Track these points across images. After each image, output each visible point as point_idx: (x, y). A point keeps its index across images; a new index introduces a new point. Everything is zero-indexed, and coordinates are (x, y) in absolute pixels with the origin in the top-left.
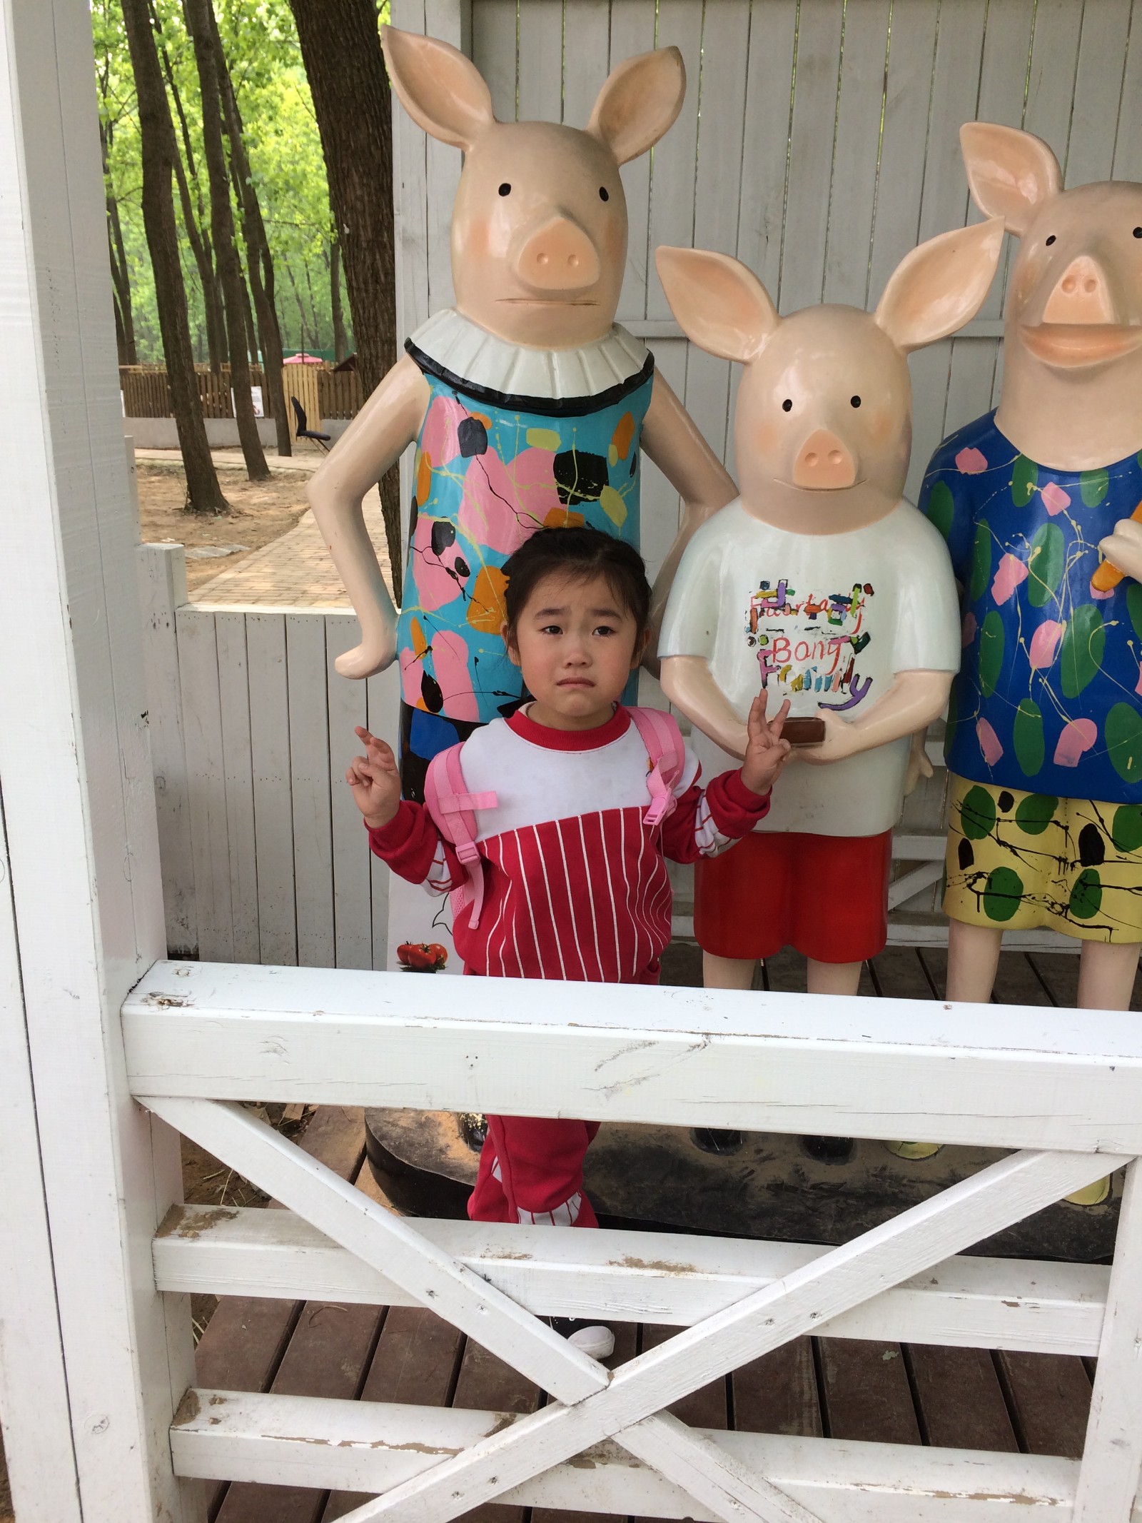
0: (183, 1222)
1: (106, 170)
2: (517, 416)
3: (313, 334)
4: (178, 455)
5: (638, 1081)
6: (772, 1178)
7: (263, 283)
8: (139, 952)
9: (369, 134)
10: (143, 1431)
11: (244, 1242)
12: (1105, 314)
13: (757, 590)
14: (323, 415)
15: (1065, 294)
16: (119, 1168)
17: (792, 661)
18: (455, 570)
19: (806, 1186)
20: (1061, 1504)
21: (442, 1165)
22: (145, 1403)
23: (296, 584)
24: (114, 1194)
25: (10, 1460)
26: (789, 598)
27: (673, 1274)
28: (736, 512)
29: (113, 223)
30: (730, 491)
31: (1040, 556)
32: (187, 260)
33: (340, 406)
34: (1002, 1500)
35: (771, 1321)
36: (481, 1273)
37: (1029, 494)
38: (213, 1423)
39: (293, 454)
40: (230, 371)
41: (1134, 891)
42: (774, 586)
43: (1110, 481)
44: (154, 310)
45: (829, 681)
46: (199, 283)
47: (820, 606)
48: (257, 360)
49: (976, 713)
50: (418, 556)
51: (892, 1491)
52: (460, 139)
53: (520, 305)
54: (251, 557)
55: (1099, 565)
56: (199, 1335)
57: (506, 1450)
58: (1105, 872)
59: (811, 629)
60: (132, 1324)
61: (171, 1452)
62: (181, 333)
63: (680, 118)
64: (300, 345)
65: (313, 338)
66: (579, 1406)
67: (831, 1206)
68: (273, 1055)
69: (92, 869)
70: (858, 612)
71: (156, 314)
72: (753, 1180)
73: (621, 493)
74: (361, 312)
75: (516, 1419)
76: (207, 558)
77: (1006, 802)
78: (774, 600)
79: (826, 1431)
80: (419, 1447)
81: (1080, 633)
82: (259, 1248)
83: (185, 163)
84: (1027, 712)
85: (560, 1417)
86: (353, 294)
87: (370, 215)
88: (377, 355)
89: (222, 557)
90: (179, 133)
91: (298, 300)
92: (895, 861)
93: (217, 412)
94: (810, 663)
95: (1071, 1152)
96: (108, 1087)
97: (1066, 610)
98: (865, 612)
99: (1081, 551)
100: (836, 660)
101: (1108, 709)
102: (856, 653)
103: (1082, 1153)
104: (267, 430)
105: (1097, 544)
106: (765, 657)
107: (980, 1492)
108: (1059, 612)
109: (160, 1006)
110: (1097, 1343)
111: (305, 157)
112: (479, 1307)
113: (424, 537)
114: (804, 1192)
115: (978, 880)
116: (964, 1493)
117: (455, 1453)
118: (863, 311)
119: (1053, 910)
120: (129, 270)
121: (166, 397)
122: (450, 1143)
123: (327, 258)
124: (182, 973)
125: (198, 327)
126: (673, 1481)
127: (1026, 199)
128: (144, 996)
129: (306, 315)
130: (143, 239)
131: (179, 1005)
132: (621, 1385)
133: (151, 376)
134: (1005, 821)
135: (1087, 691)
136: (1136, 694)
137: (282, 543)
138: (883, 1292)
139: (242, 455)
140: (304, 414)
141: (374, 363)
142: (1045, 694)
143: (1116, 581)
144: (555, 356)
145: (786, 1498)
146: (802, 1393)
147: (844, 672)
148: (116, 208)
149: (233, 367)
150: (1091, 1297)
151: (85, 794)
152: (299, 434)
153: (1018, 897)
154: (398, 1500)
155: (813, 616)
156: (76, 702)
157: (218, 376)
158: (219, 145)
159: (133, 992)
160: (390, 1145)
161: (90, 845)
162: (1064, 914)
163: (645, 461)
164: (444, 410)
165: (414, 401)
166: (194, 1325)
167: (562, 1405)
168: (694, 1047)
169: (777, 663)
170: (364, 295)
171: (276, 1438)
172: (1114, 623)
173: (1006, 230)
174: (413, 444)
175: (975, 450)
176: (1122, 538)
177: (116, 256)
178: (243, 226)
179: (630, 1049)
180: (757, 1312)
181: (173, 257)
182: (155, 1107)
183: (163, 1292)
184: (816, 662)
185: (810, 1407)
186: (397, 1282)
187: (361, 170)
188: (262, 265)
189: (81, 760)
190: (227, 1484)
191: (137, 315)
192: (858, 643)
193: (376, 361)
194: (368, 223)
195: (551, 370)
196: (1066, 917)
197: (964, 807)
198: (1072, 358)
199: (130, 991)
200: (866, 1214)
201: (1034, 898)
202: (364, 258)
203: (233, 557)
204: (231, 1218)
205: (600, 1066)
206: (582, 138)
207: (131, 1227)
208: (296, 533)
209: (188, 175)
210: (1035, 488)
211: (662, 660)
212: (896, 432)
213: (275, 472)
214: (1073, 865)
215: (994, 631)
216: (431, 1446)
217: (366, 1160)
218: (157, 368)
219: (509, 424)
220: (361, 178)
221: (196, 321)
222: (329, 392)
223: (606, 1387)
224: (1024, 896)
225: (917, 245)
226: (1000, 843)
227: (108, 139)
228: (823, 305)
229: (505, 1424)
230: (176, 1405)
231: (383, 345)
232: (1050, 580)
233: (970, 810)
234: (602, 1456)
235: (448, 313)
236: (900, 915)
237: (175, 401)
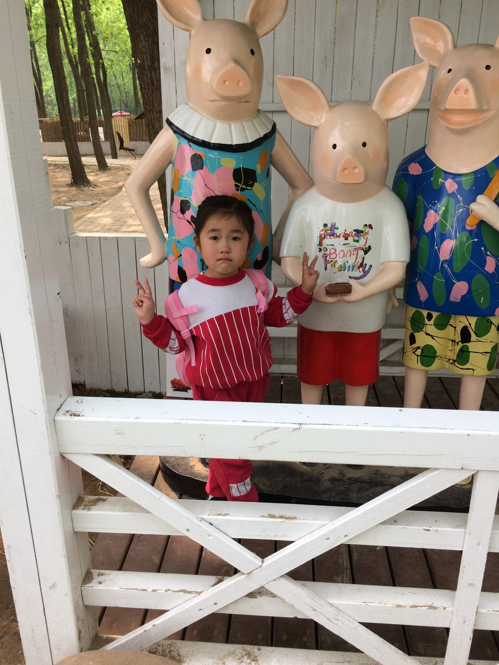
0: (84, 503)
1: (30, 29)
2: (216, 152)
3: (125, 102)
4: (67, 159)
5: (272, 444)
6: (331, 476)
7: (102, 78)
8: (61, 393)
9: (148, 17)
10: (70, 588)
11: (110, 511)
12: (473, 104)
13: (322, 227)
14: (131, 140)
15: (455, 96)
16: (56, 483)
17: (338, 259)
18: (191, 221)
19: (345, 479)
20: (447, 609)
21: (192, 473)
22: (71, 577)
23: (122, 218)
24: (55, 493)
25: (15, 601)
26: (336, 231)
27: (288, 520)
28: (313, 193)
29: (34, 53)
30: (311, 183)
31: (444, 211)
32: (67, 68)
33: (139, 135)
34: (424, 608)
35: (328, 538)
36: (209, 521)
37: (440, 184)
38: (99, 584)
39: (118, 158)
40: (88, 120)
41: (484, 354)
42: (329, 226)
43: (475, 178)
44: (53, 92)
45: (354, 267)
46: (73, 79)
47: (349, 234)
48: (100, 114)
49: (417, 279)
50: (174, 215)
51: (379, 605)
52: (188, 27)
53: (216, 103)
54: (101, 206)
55: (470, 215)
56: (92, 545)
57: (220, 592)
58: (471, 346)
59: (346, 244)
60: (64, 546)
61: (82, 596)
62: (66, 104)
63: (286, 15)
64: (119, 107)
65: (126, 103)
66: (250, 574)
67: (355, 487)
68: (119, 436)
69: (39, 360)
70: (366, 237)
71: (54, 94)
72: (323, 477)
73: (262, 186)
74: (146, 99)
75: (224, 579)
76: (82, 207)
77: (430, 317)
78: (330, 232)
79: (354, 581)
80: (184, 591)
81: (461, 244)
82: (116, 513)
83: (65, 24)
84: (439, 279)
85: (242, 578)
86: (142, 90)
87: (149, 55)
88: (154, 118)
89: (88, 206)
90: (61, 10)
91: (118, 86)
92: (384, 339)
93: (84, 139)
94: (345, 259)
95: (451, 469)
96: (50, 450)
97: (456, 234)
98: (369, 237)
99: (462, 209)
100: (357, 258)
101: (473, 277)
102: (365, 254)
103: (455, 469)
104: (106, 147)
105: (469, 206)
106: (326, 257)
107: (415, 605)
108: (452, 235)
109: (71, 416)
110: (462, 545)
111: (119, 20)
112: (208, 535)
113: (177, 206)
114: (344, 481)
115: (418, 350)
116: (408, 605)
117: (199, 593)
118: (368, 102)
119: (449, 362)
120: (41, 74)
121: (60, 133)
122: (195, 464)
123: (131, 67)
124: (80, 402)
125: (73, 99)
126: (289, 603)
127: (439, 52)
128: (64, 412)
129: (122, 93)
130: (47, 60)
131: (79, 416)
132: (267, 565)
133: (53, 123)
134: (429, 325)
135: (464, 269)
136: (485, 270)
137: (115, 200)
138: (374, 526)
139: (95, 159)
140: (123, 139)
141: (153, 122)
142: (446, 271)
143: (476, 222)
144: (232, 125)
145: (335, 608)
146: (343, 564)
147: (360, 263)
148: (34, 46)
149: (90, 118)
150: (460, 526)
151: (35, 330)
152: (121, 148)
153: (435, 357)
154: (177, 612)
155: (346, 239)
156: (29, 291)
157: (83, 122)
158: (80, 17)
159: (59, 410)
160: (170, 466)
161: (38, 351)
162: (454, 364)
163: (273, 171)
164: (184, 150)
165: (171, 146)
166: (89, 541)
167: (243, 574)
168: (295, 429)
169: (331, 260)
170: (148, 91)
171: (125, 589)
172: (476, 240)
173: (430, 65)
174: (171, 165)
175: (417, 164)
176: (480, 204)
177: (35, 67)
178: (92, 53)
179: (268, 431)
180: (323, 535)
181: (61, 69)
182: (70, 457)
183: (76, 532)
184: (348, 258)
185: (347, 569)
186: (174, 526)
187: (144, 34)
188: (101, 70)
189: (33, 315)
190: (105, 608)
191: (46, 95)
192: (366, 250)
193: (154, 121)
194: (148, 58)
195: (231, 132)
196: (455, 365)
197: (412, 319)
198: (459, 124)
199: (58, 410)
200: (370, 490)
201: (441, 357)
202: (147, 74)
203: (93, 206)
204: (104, 501)
205: (256, 438)
206: (242, 27)
207: (62, 506)
208: (121, 195)
209: (66, 29)
210: (443, 181)
211: (282, 258)
212: (382, 157)
213: (110, 166)
214: (458, 343)
215: (424, 243)
216: (189, 591)
217: (160, 471)
218: (55, 119)
219: (213, 156)
220: (144, 37)
221: (72, 96)
222: (133, 129)
223: (261, 566)
224: (437, 357)
225: (392, 73)
226: (427, 334)
227: (30, 13)
228: (351, 101)
229: (220, 581)
230: (83, 577)
231: (157, 114)
232: (449, 221)
233: (414, 320)
234: (260, 593)
235: (185, 106)
236: (385, 362)
237: (64, 135)
